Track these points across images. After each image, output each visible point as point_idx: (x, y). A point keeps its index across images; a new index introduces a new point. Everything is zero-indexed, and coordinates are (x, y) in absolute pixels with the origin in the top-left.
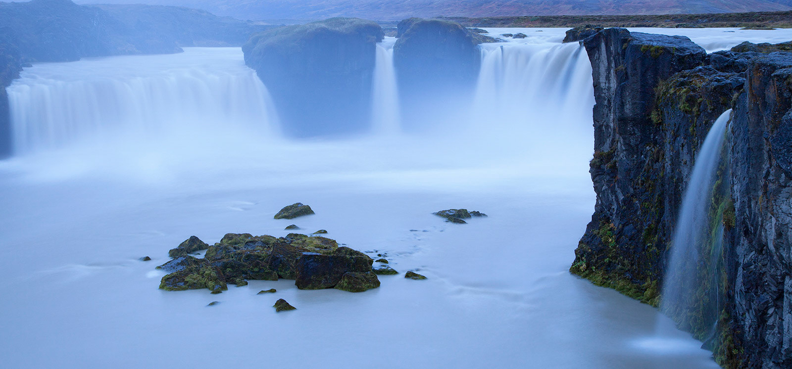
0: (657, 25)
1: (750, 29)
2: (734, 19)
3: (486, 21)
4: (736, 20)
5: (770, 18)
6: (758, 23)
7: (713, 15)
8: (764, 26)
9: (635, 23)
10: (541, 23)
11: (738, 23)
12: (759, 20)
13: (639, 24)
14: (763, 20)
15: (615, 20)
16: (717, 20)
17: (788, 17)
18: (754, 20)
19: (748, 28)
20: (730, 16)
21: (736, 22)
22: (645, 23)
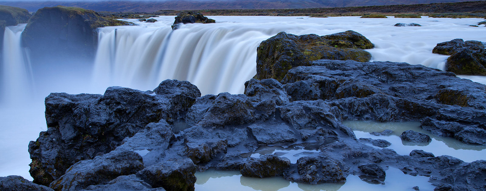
0: (269, 15)
1: (314, 17)
2: (307, 11)
3: (182, 12)
4: (308, 12)
5: (325, 11)
6: (319, 14)
7: (297, 9)
8: (322, 16)
9: (258, 14)
10: (211, 13)
11: (309, 14)
12: (320, 12)
13: (260, 14)
14: (322, 12)
15: (248, 12)
16: (298, 12)
17: (334, 11)
18: (317, 12)
19: (313, 16)
20: (305, 10)
21: (308, 13)
22: (263, 14)
